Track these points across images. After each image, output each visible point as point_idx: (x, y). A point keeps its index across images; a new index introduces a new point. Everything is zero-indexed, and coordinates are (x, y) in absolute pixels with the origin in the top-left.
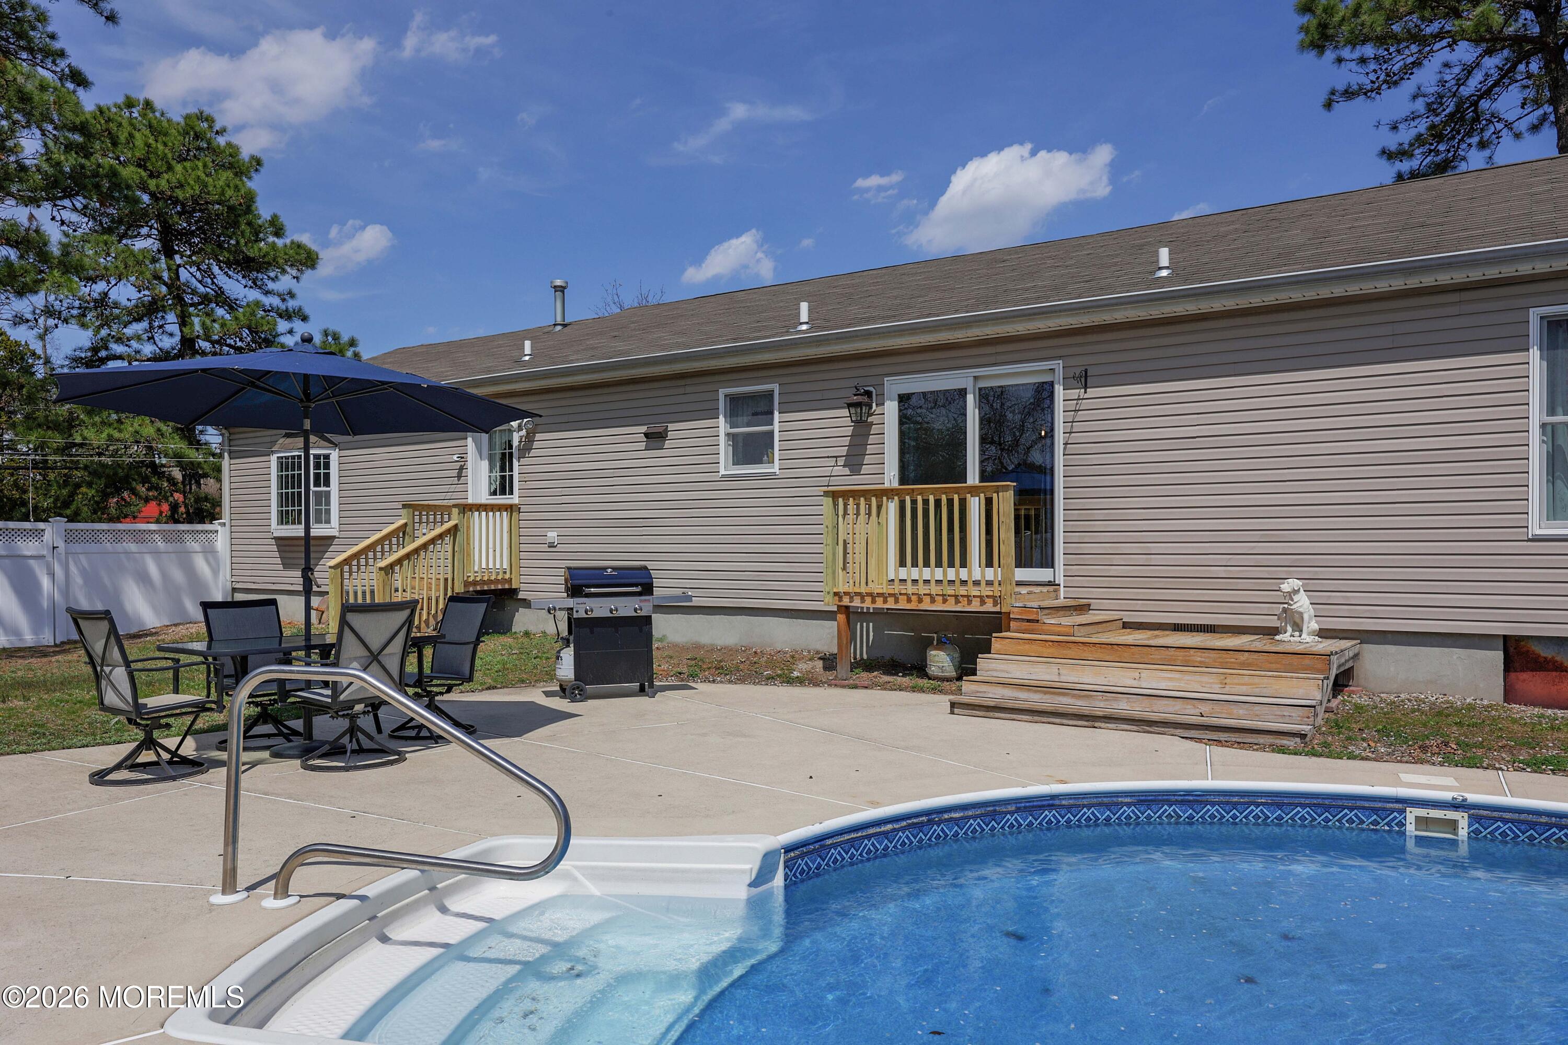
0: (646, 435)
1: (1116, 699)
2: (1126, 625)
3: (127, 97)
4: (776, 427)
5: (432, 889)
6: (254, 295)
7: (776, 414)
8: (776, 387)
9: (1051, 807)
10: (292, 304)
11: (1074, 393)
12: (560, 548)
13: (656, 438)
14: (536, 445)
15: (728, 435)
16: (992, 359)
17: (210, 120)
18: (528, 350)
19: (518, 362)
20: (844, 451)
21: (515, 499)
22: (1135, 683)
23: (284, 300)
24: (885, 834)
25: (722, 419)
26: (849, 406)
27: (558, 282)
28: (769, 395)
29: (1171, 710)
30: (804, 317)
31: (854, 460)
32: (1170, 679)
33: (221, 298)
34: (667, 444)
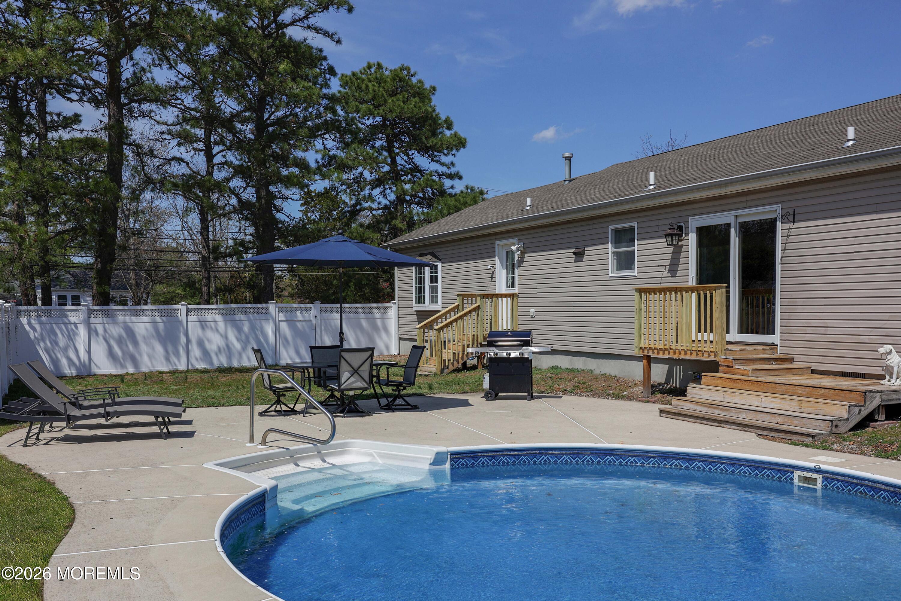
0: (574, 253)
1: (740, 412)
2: (813, 372)
3: (368, 63)
4: (636, 248)
5: (319, 452)
6: (434, 166)
7: (636, 241)
8: (636, 224)
9: (611, 455)
10: (453, 170)
11: (787, 226)
12: (536, 318)
13: (579, 255)
14: (526, 259)
15: (613, 253)
16: (744, 205)
17: (408, 69)
18: (529, 203)
19: (523, 210)
20: (668, 262)
21: (516, 290)
22: (759, 404)
23: (449, 168)
24: (514, 456)
25: (610, 245)
26: (666, 235)
27: (567, 155)
28: (632, 229)
29: (765, 419)
30: (652, 181)
31: (673, 269)
32: (775, 402)
33: (416, 169)
34: (585, 258)
